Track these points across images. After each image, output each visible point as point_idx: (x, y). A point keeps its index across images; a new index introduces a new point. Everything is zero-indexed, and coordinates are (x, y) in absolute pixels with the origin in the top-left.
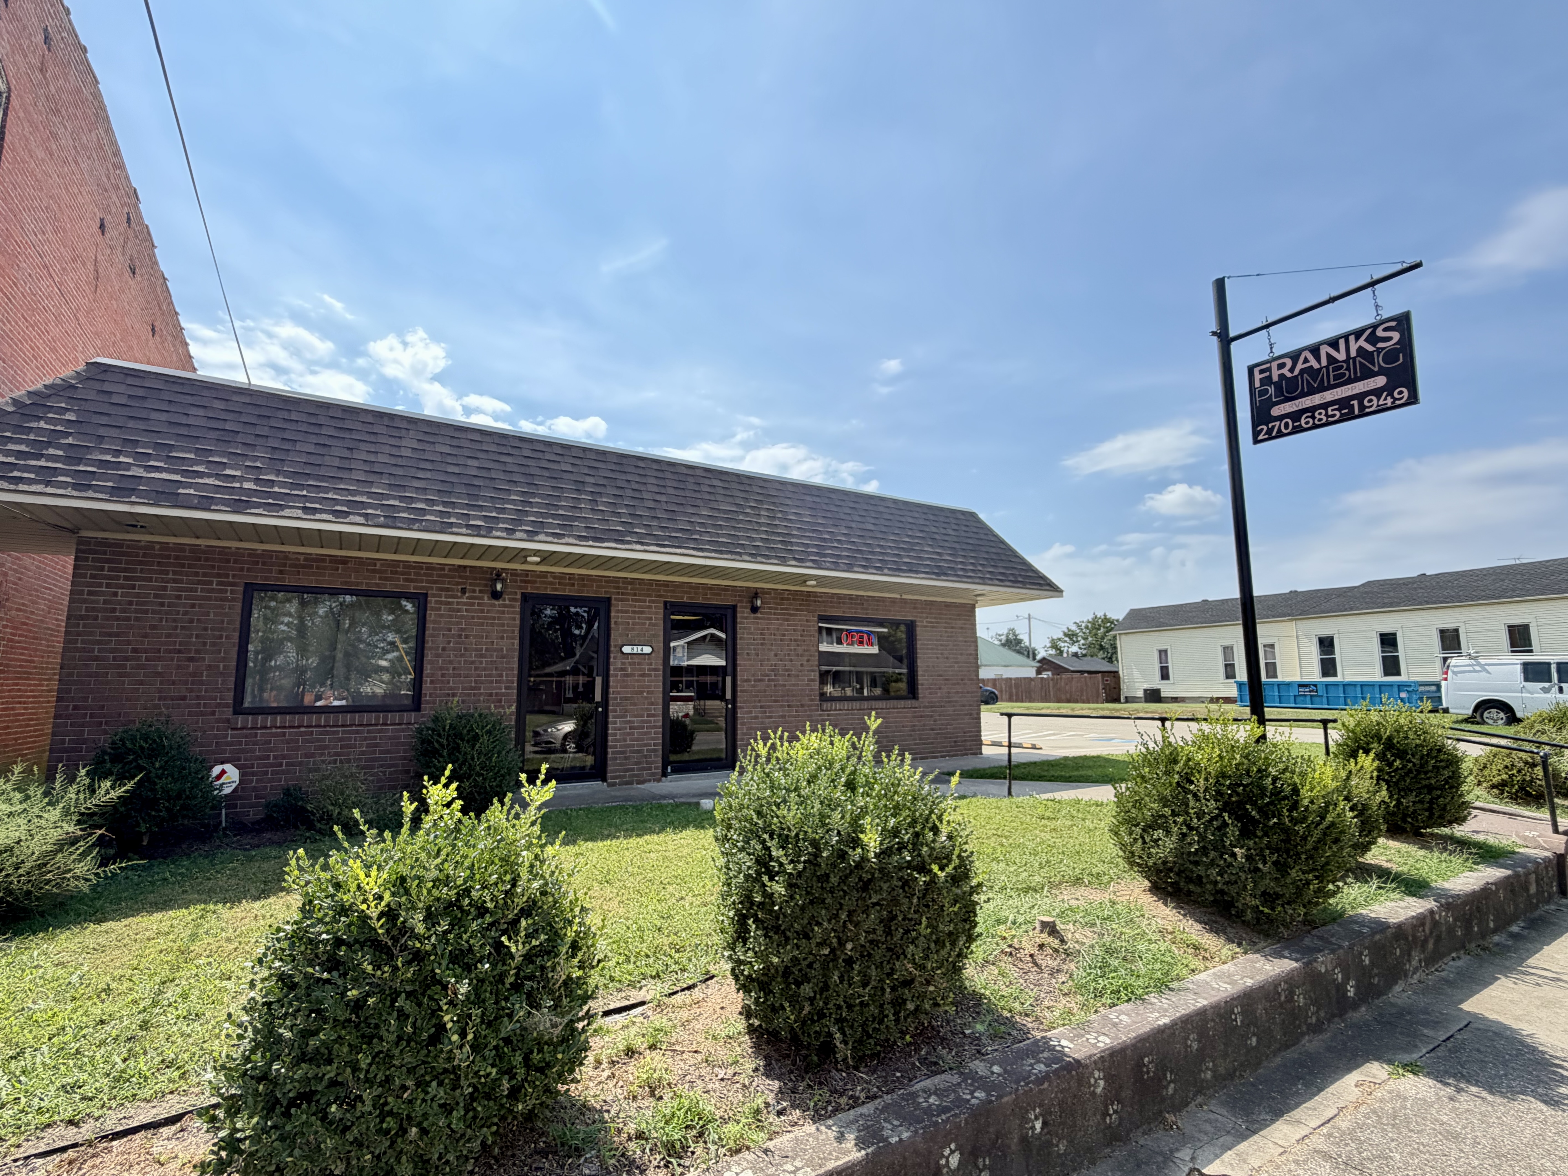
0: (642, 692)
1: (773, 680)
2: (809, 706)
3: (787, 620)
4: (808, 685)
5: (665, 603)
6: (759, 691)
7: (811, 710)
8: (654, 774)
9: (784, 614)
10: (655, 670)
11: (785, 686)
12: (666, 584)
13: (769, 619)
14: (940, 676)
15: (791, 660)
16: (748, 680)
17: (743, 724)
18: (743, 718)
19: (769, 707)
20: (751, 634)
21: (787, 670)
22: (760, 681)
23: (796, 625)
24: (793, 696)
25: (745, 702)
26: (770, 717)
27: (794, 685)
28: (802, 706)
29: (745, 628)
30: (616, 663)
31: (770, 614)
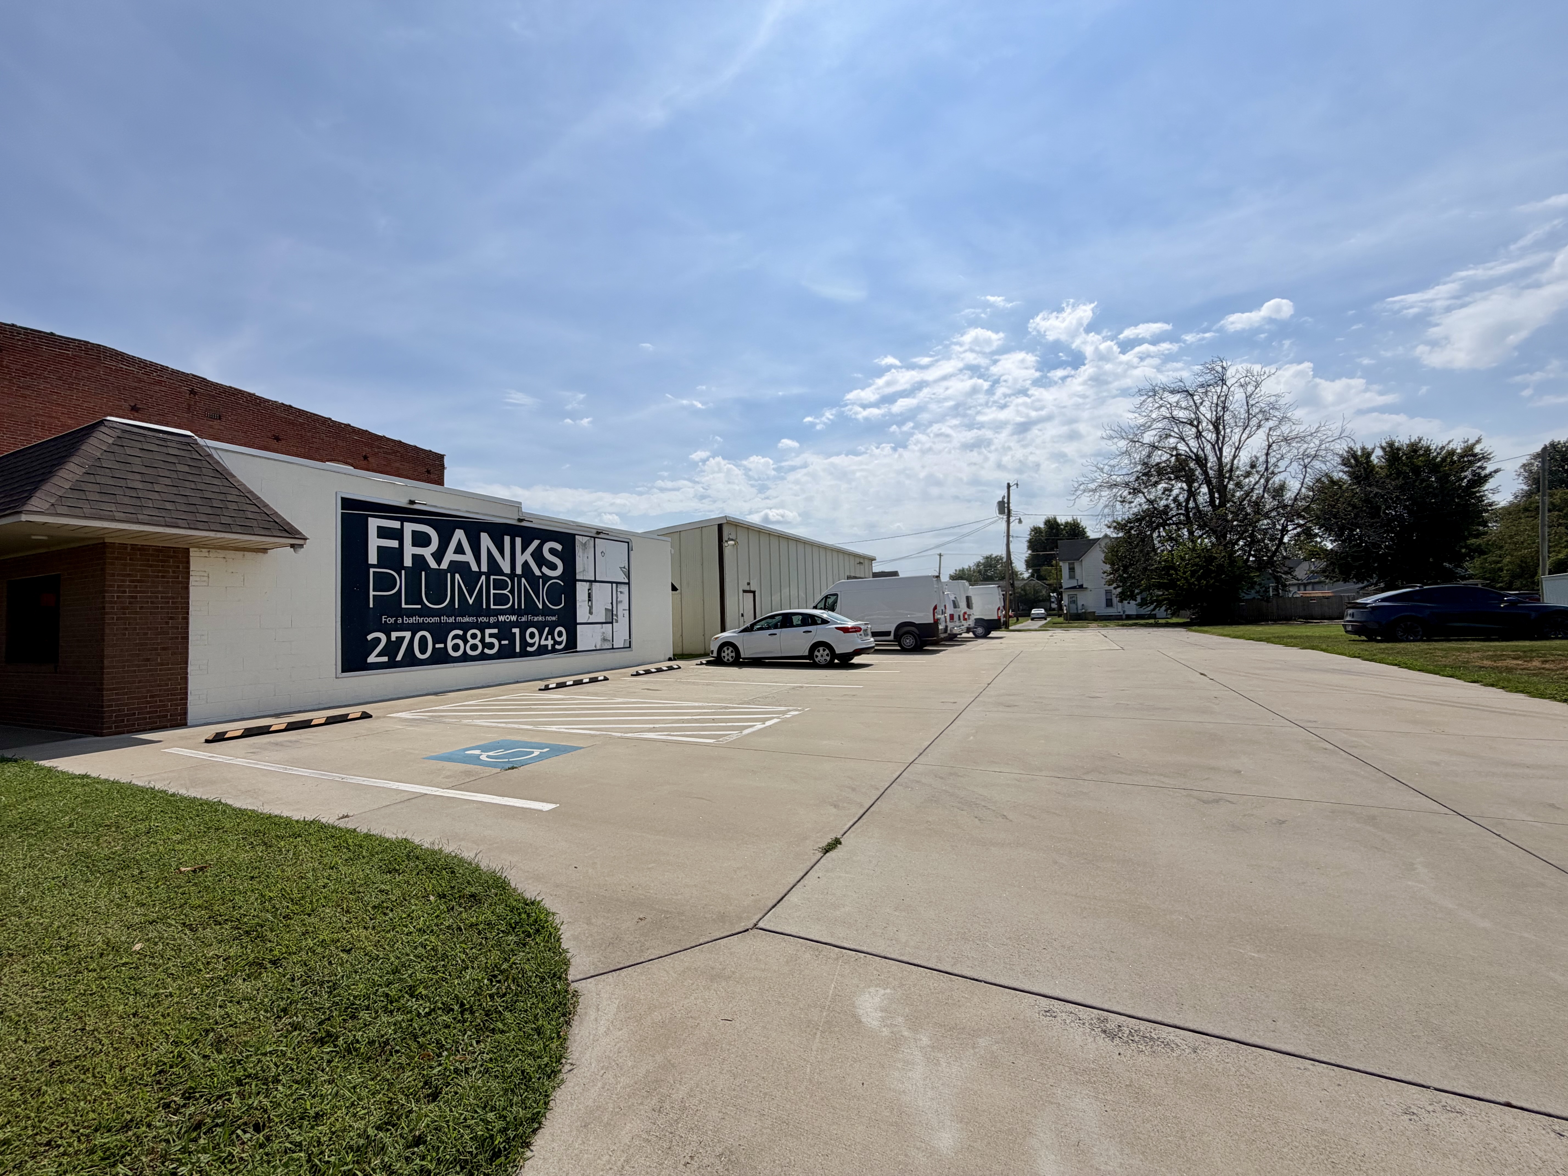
14: (75, 636)
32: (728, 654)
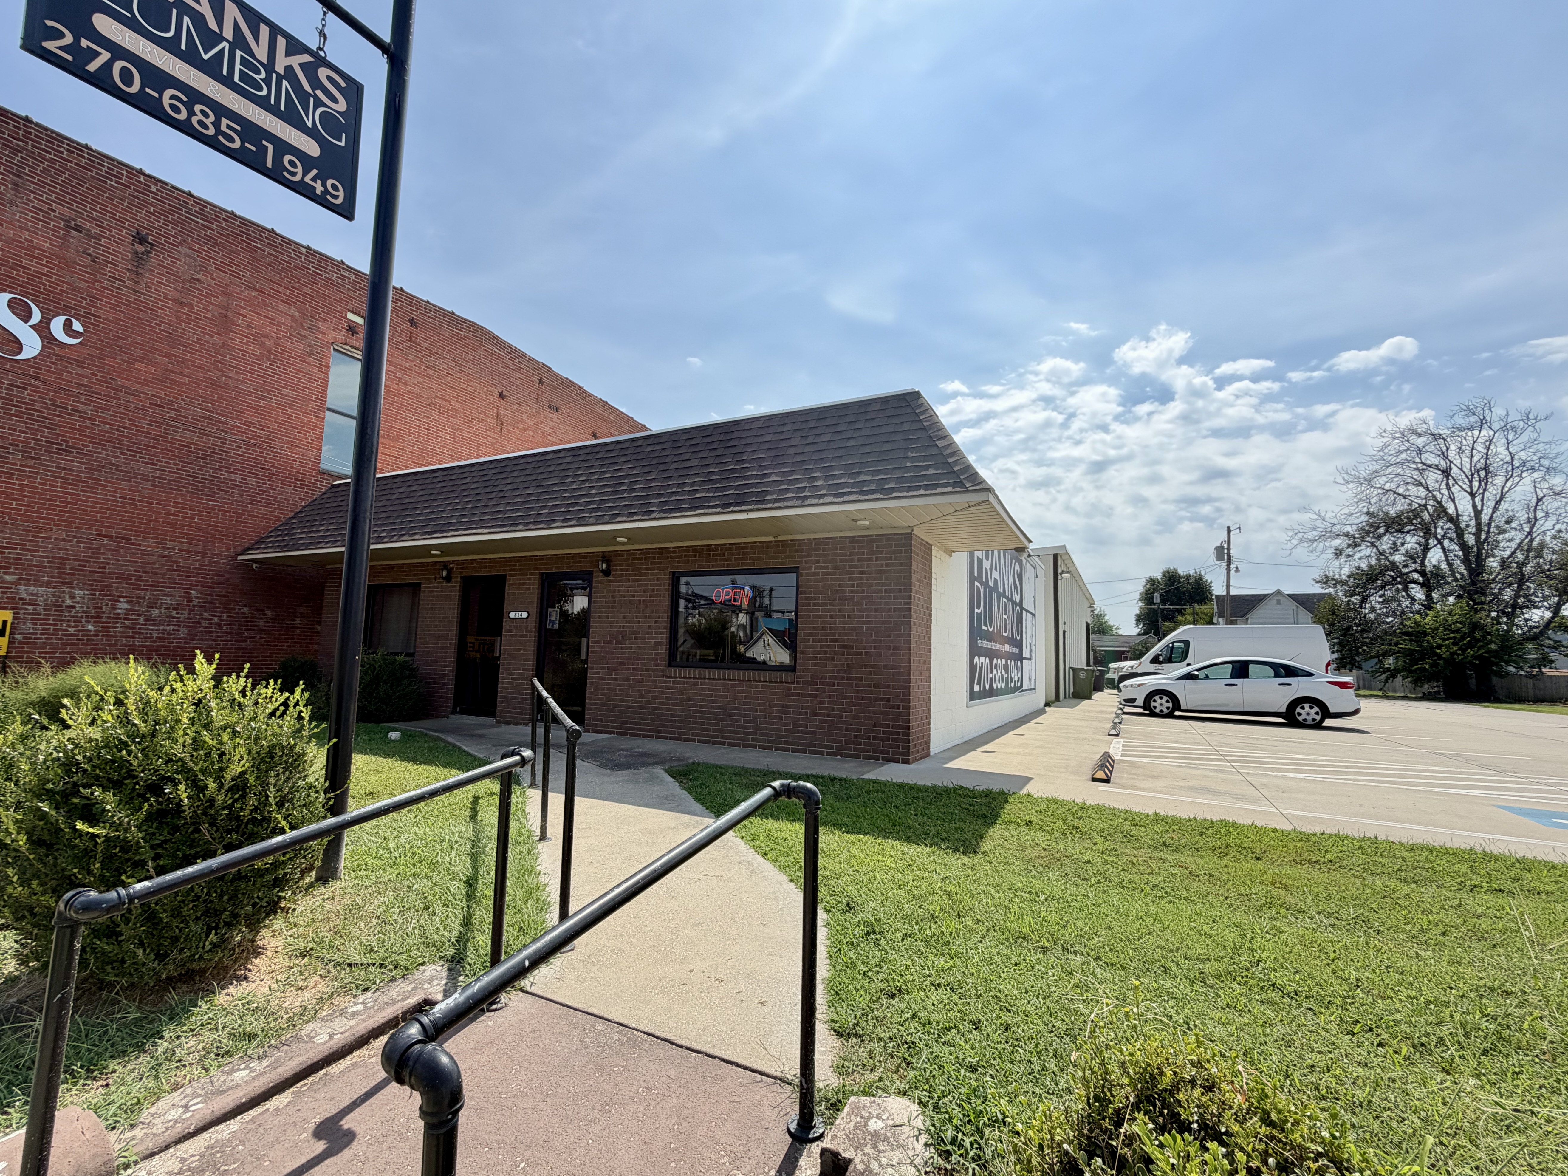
0: (519, 650)
1: (620, 643)
2: (654, 670)
3: (637, 581)
4: (654, 649)
5: (542, 574)
6: (607, 653)
7: (655, 676)
8: (523, 719)
9: (635, 575)
10: (530, 631)
11: (631, 648)
12: (541, 558)
13: (620, 581)
14: (836, 641)
15: (639, 622)
16: (598, 642)
17: (592, 683)
18: (592, 678)
19: (615, 669)
20: (604, 597)
21: (633, 633)
22: (609, 643)
23: (646, 585)
24: (638, 659)
25: (594, 662)
26: (616, 679)
27: (640, 648)
28: (647, 670)
29: (598, 592)
30: (506, 626)
31: (622, 576)
32: (1162, 704)
